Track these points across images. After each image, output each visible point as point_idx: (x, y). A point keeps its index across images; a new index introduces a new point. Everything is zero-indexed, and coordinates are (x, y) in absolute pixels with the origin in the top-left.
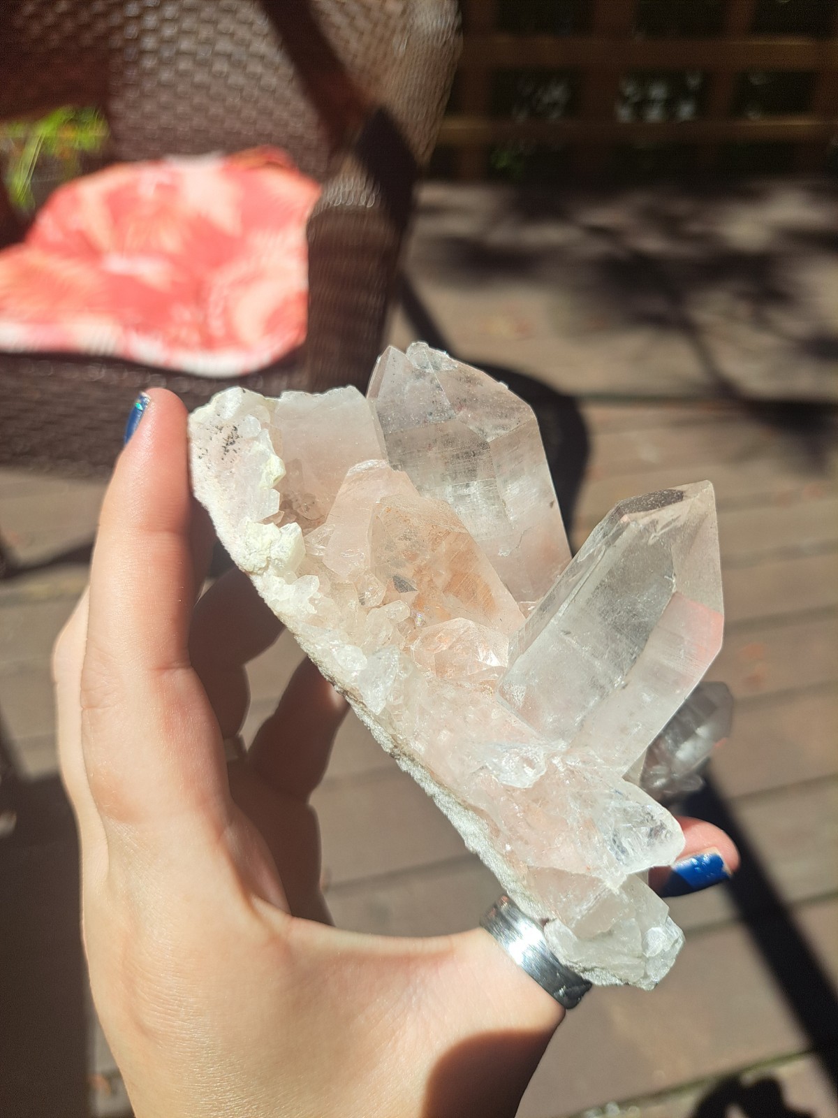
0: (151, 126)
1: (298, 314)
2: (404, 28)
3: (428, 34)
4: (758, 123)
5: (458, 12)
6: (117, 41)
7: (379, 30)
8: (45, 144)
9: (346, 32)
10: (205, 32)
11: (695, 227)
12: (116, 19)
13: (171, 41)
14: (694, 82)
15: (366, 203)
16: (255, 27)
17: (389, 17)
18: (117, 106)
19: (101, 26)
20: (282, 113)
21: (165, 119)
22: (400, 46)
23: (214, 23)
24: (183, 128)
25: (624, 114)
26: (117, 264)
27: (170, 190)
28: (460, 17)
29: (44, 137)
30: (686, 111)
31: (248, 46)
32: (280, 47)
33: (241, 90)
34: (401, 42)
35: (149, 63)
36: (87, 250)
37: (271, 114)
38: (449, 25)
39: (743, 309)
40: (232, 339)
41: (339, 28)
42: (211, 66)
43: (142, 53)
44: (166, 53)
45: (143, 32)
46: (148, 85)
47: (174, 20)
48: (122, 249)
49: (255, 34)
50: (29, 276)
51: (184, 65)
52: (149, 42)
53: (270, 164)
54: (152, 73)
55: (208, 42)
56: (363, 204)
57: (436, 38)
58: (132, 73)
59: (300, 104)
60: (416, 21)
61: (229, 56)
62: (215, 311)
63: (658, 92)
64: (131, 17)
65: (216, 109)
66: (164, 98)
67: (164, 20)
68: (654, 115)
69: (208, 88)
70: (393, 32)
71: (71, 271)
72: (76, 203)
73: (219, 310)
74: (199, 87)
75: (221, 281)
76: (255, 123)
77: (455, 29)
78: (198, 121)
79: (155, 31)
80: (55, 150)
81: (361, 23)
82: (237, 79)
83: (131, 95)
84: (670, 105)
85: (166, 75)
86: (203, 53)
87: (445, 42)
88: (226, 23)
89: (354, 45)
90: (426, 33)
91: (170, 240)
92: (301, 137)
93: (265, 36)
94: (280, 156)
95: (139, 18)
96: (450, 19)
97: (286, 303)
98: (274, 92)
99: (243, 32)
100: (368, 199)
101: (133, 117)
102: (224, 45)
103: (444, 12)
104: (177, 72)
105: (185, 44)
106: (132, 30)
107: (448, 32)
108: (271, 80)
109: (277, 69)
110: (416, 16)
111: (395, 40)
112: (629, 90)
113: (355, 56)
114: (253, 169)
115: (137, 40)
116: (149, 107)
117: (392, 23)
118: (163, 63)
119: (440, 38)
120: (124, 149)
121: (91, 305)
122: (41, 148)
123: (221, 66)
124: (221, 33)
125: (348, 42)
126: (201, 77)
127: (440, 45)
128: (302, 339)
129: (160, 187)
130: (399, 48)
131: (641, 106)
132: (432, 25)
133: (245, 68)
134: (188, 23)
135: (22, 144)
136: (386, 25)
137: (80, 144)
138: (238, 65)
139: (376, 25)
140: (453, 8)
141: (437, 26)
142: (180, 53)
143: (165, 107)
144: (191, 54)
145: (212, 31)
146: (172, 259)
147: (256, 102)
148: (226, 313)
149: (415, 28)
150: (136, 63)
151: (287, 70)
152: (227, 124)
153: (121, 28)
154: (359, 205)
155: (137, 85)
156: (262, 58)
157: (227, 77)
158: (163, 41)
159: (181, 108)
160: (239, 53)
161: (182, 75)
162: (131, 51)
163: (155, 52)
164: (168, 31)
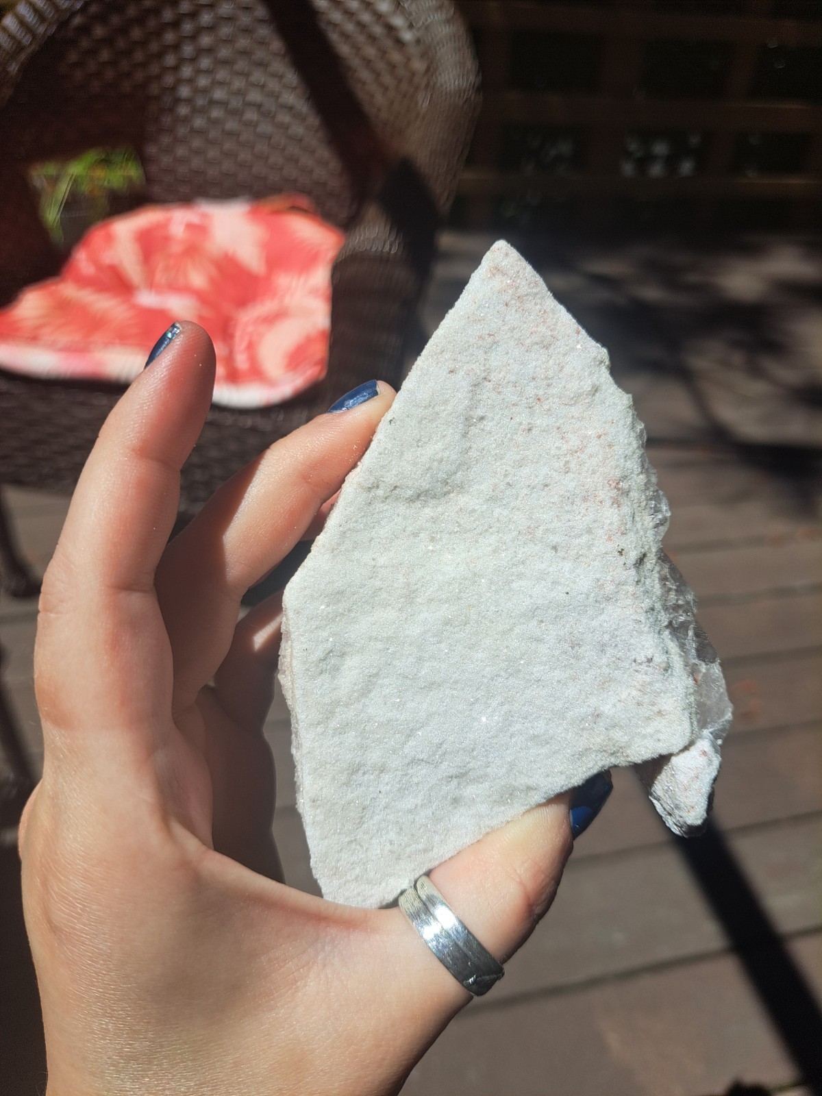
0: (182, 170)
1: (320, 351)
2: (427, 86)
3: (450, 91)
4: (754, 180)
5: (478, 71)
6: (154, 89)
7: (404, 86)
8: (76, 182)
9: (372, 87)
10: (238, 83)
11: (693, 278)
12: (154, 69)
13: (205, 91)
14: (694, 140)
15: (390, 249)
16: (285, 80)
17: (413, 74)
18: (151, 150)
19: (139, 76)
20: (307, 161)
21: (196, 163)
22: (423, 102)
23: (247, 75)
24: (212, 172)
25: (628, 169)
26: (147, 299)
27: (199, 230)
28: (480, 77)
29: (75, 174)
30: (687, 167)
31: (277, 97)
32: (308, 99)
33: (270, 138)
34: (424, 98)
35: (183, 110)
36: (119, 284)
37: (297, 161)
38: (470, 83)
39: (737, 358)
40: (256, 373)
41: (364, 83)
42: (242, 115)
43: (178, 101)
44: (200, 102)
45: (179, 81)
46: (182, 131)
47: (208, 72)
48: (151, 285)
49: (286, 86)
50: (64, 307)
51: (216, 113)
52: (184, 91)
53: (295, 209)
54: (186, 120)
55: (239, 93)
56: (388, 249)
57: (457, 96)
58: (167, 120)
59: (324, 153)
60: (439, 79)
61: (259, 106)
62: (240, 345)
63: (660, 149)
64: (167, 68)
65: (244, 156)
66: (196, 143)
67: (199, 72)
68: (656, 170)
69: (238, 135)
70: (417, 89)
71: (104, 304)
72: (110, 239)
73: (244, 345)
74: (230, 134)
75: (247, 318)
76: (281, 169)
77: (475, 88)
78: (227, 165)
79: (190, 81)
80: (85, 188)
81: (387, 79)
82: (265, 128)
83: (166, 140)
84: (672, 161)
85: (198, 122)
86: (235, 103)
87: (466, 101)
88: (258, 76)
89: (380, 99)
90: (448, 89)
91: (198, 279)
92: (325, 184)
93: (295, 88)
94: (304, 202)
95: (176, 68)
96: (472, 78)
97: (309, 340)
98: (301, 140)
99: (273, 85)
100: (391, 245)
101: (166, 160)
102: (254, 96)
103: (466, 73)
104: (209, 119)
105: (219, 94)
106: (169, 80)
107: (469, 90)
108: (298, 129)
109: (304, 119)
110: (440, 74)
111: (420, 96)
112: (633, 146)
113: (379, 110)
114: (277, 212)
115: (173, 89)
116: (181, 151)
117: (416, 80)
118: (195, 110)
119: (462, 94)
120: (156, 189)
121: (122, 338)
122: (72, 185)
123: (251, 115)
124: (254, 85)
125: (372, 96)
126: (231, 125)
127: (461, 103)
128: (323, 375)
129: (190, 227)
130: (422, 105)
131: (644, 162)
132: (454, 83)
133: (274, 117)
134: (221, 74)
135: (54, 181)
136: (410, 82)
137: (108, 183)
138: (268, 115)
139: (400, 81)
140: (474, 67)
141: (459, 84)
142: (212, 103)
143: (197, 152)
144: (223, 104)
145: (244, 83)
146: (200, 296)
147: (284, 149)
148: (251, 347)
149: (439, 85)
150: (171, 110)
151: (314, 120)
152: (255, 170)
153: (159, 77)
154: (384, 251)
155: (171, 130)
156: (290, 108)
157: (256, 126)
158: (196, 91)
159: (212, 153)
160: (269, 104)
161: (215, 122)
162: (167, 99)
163: (189, 101)
164: (203, 82)
